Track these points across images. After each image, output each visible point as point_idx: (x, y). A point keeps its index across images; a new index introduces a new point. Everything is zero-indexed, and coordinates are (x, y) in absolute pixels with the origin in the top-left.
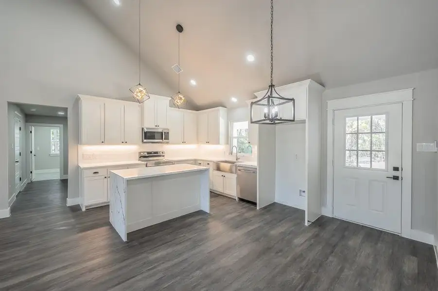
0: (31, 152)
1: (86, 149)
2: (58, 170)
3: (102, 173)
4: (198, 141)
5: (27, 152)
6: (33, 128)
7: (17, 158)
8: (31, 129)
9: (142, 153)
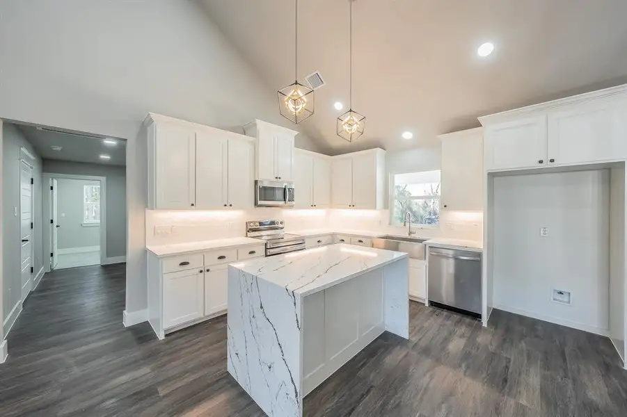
0: (52, 221)
1: (162, 218)
2: (98, 248)
3: (196, 263)
4: (331, 203)
5: (44, 222)
6: (55, 182)
7: (26, 233)
8: (53, 183)
9: (252, 224)
